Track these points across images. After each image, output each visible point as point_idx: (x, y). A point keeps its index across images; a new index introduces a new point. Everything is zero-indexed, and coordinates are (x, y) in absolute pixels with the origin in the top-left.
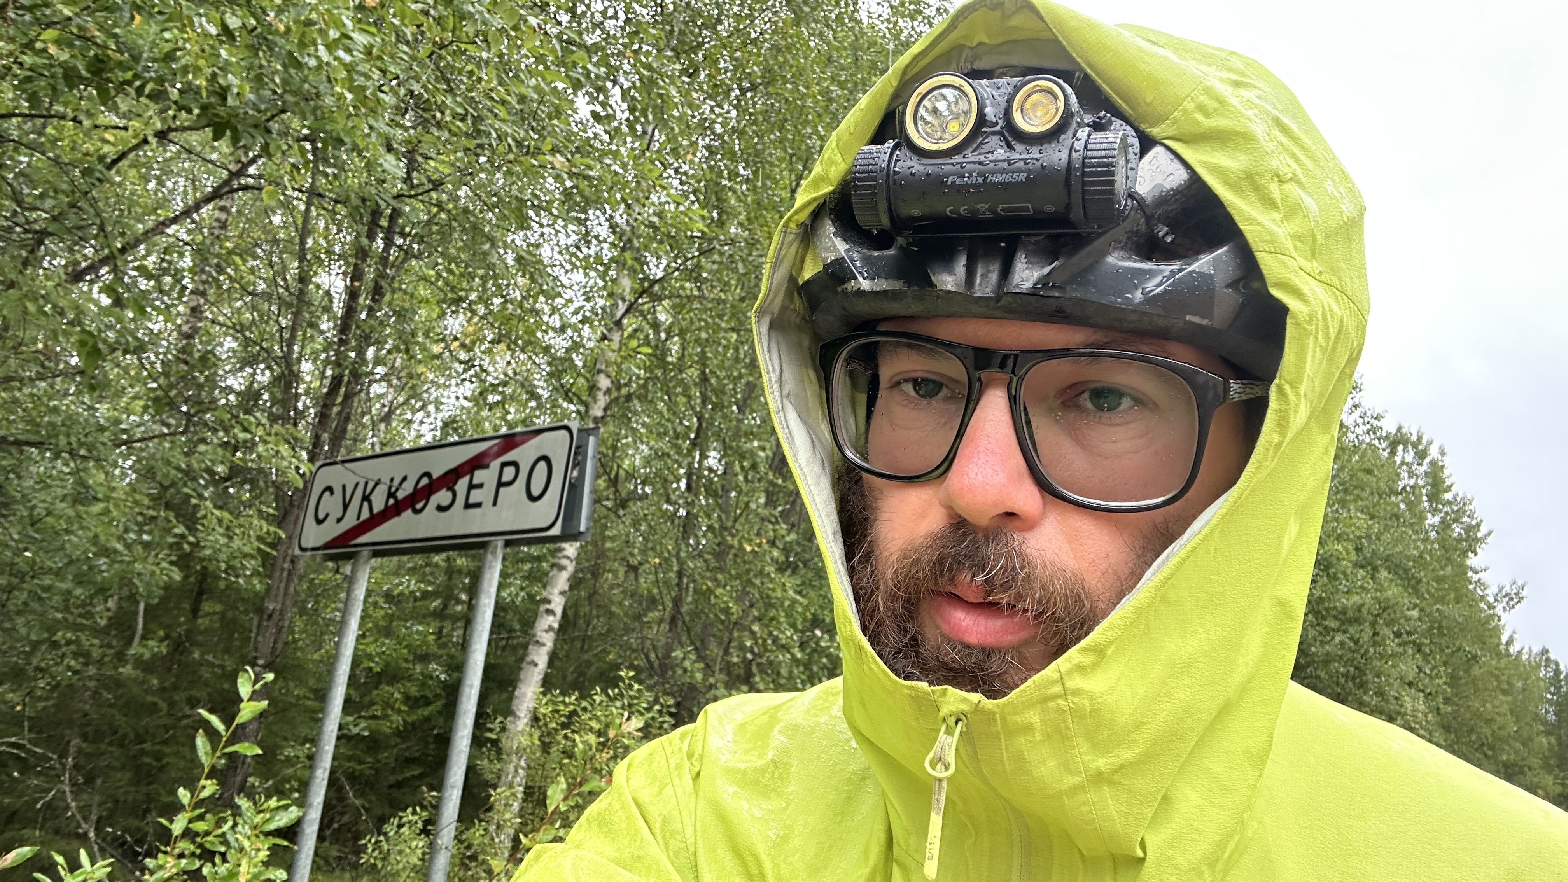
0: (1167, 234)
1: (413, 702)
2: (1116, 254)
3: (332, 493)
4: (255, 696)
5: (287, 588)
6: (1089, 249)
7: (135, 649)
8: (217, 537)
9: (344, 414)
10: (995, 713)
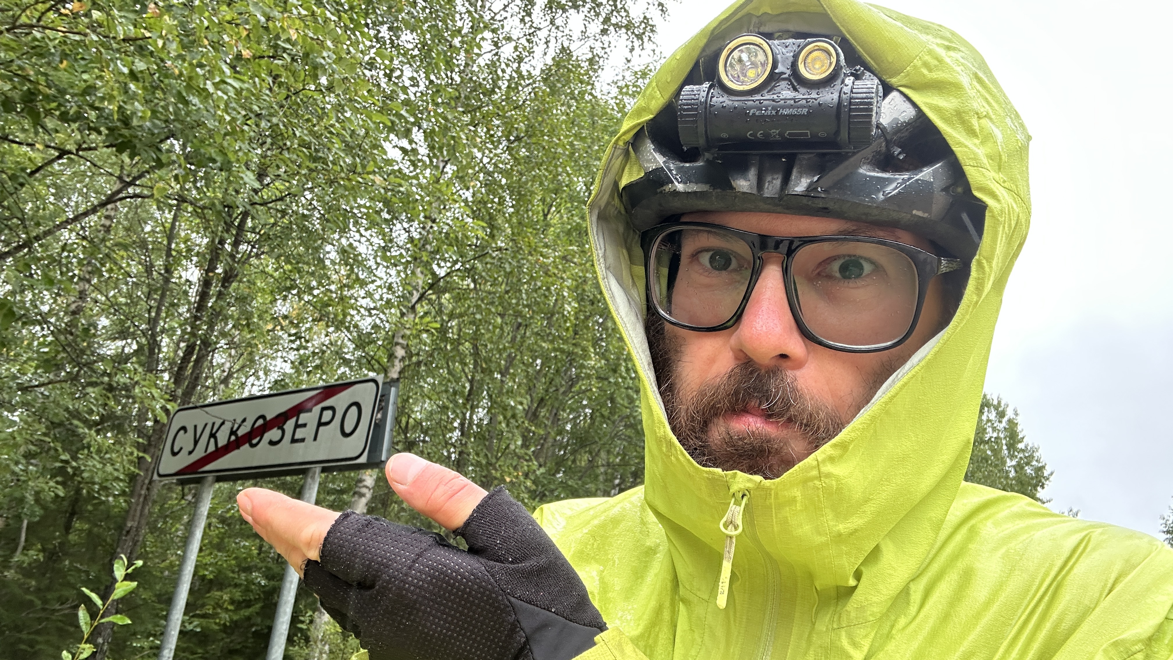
0: (900, 153)
1: (239, 605)
2: (865, 167)
3: (186, 431)
4: (128, 577)
5: (143, 508)
6: (847, 163)
7: (17, 557)
8: (94, 463)
9: (194, 375)
10: (771, 489)
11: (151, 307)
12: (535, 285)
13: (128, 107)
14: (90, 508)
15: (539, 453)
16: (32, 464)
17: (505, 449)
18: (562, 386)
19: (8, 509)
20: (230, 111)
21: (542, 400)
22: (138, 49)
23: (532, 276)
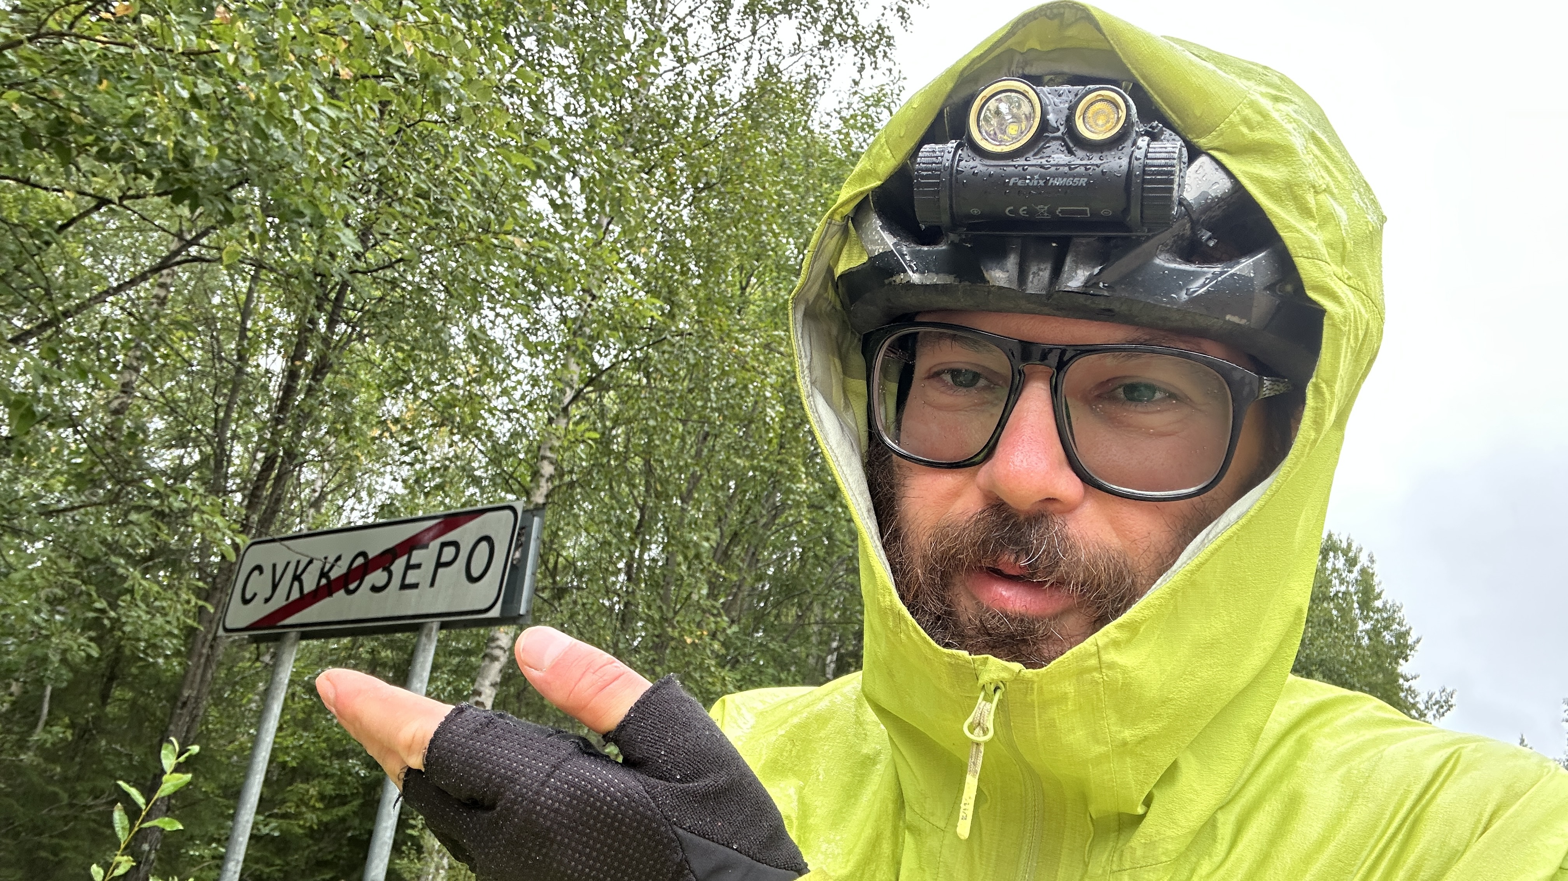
0: (1210, 238)
1: (330, 801)
2: (1162, 257)
3: (261, 572)
4: (178, 769)
5: (204, 675)
6: (1138, 250)
7: (38, 735)
8: (141, 612)
9: (275, 496)
10: (1033, 682)
11: (219, 406)
12: (727, 382)
13: (189, 142)
14: (134, 670)
15: (731, 605)
16: (59, 612)
17: (686, 599)
18: (762, 516)
19: (26, 671)
20: (322, 149)
21: (736, 534)
22: (202, 67)
23: (723, 370)
